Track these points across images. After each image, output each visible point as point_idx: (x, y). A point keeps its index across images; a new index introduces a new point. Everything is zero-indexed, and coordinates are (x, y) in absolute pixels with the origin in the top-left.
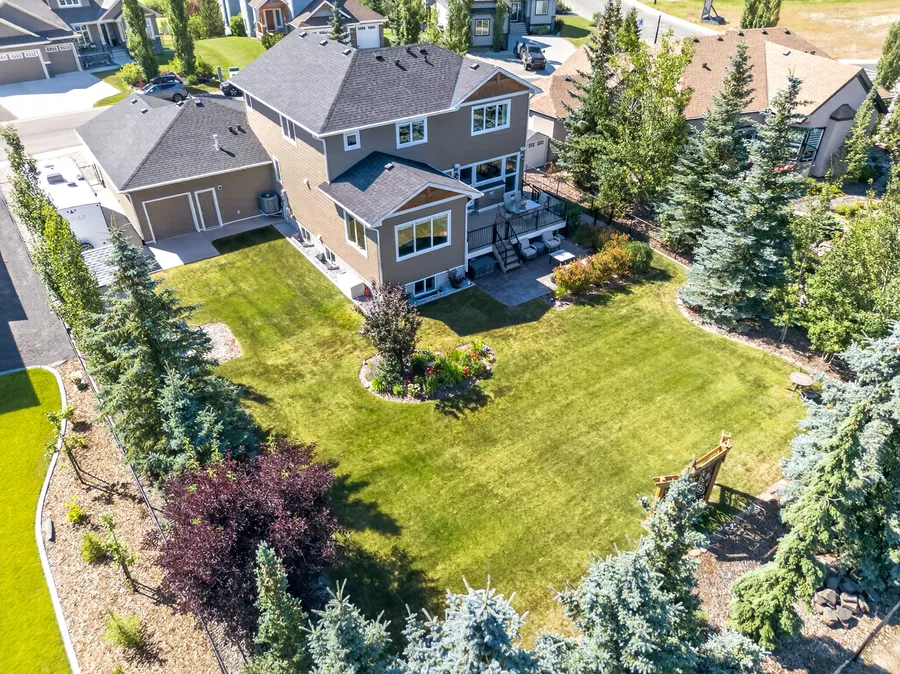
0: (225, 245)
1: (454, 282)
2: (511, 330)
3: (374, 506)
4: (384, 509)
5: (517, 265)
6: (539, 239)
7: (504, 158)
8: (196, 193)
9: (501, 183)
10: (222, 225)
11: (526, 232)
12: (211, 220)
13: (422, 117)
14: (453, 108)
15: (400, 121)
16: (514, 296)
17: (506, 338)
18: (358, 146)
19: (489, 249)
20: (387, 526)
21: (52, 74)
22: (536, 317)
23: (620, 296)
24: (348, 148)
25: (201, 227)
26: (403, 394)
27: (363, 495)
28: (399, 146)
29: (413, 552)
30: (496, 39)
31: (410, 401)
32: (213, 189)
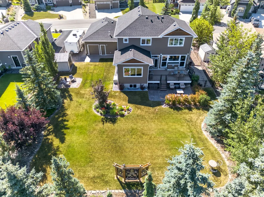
0: (102, 60)
1: (142, 88)
2: (143, 107)
3: (65, 134)
4: (66, 136)
5: (165, 89)
6: (179, 84)
7: (180, 56)
8: (100, 45)
9: (178, 63)
10: (106, 55)
11: (174, 80)
12: (103, 53)
13: (150, 38)
14: (159, 37)
15: (142, 38)
16: (153, 97)
17: (138, 108)
18: (128, 42)
19: (159, 82)
20: (62, 140)
21: (111, 8)
22: (153, 107)
23: (187, 111)
24: (124, 42)
25: (100, 54)
26: (98, 112)
27: (65, 131)
28: (141, 45)
29: (61, 149)
30: (245, 14)
31: (99, 114)
32: (105, 45)
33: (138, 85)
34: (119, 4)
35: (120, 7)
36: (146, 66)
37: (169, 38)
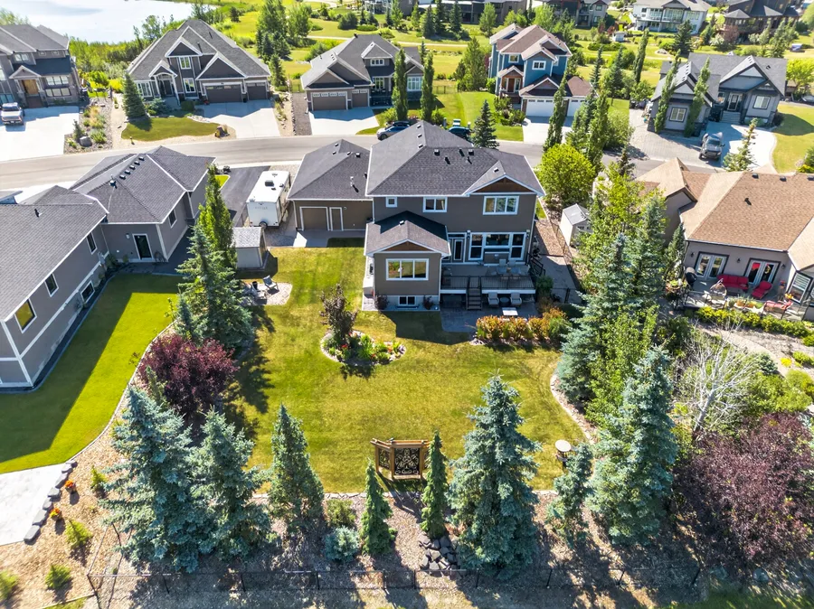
0: (334, 243)
1: (427, 304)
2: (428, 344)
3: (267, 397)
4: (269, 401)
5: (479, 307)
6: (508, 296)
7: (511, 235)
8: (330, 208)
9: (508, 250)
10: (343, 230)
11: (498, 288)
12: (336, 225)
13: (445, 196)
14: (463, 195)
15: (426, 196)
16: (451, 325)
17: (419, 347)
18: (395, 205)
19: (464, 292)
20: (263, 408)
21: (349, 108)
22: (450, 344)
23: (522, 352)
24: (388, 205)
25: (330, 228)
26: (333, 354)
27: (266, 391)
28: (425, 210)
29: (262, 424)
30: (687, 127)
31: (335, 359)
32: (341, 208)
33: (419, 299)
34: (369, 97)
35: (372, 104)
36: (434, 257)
37: (485, 198)
